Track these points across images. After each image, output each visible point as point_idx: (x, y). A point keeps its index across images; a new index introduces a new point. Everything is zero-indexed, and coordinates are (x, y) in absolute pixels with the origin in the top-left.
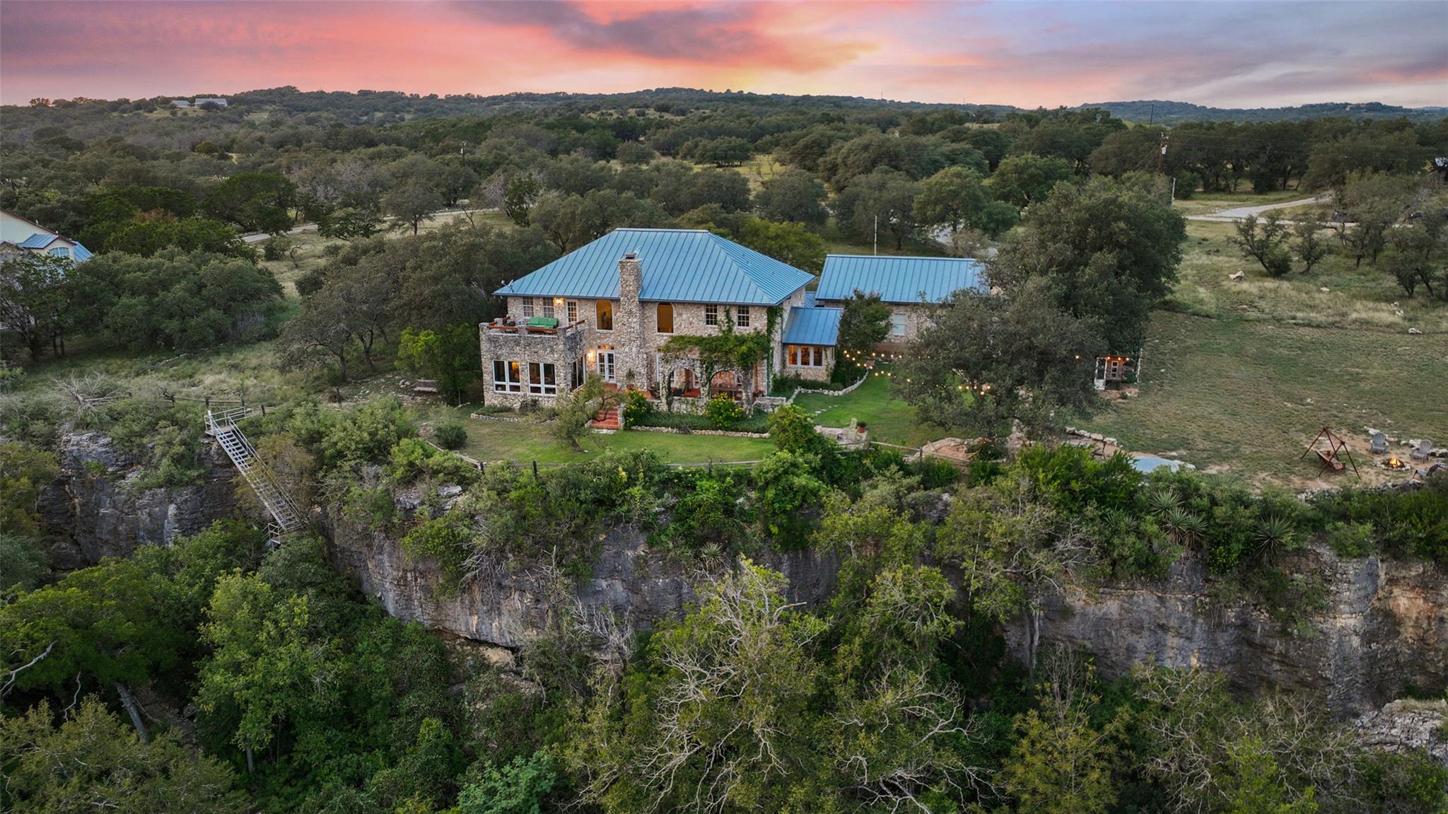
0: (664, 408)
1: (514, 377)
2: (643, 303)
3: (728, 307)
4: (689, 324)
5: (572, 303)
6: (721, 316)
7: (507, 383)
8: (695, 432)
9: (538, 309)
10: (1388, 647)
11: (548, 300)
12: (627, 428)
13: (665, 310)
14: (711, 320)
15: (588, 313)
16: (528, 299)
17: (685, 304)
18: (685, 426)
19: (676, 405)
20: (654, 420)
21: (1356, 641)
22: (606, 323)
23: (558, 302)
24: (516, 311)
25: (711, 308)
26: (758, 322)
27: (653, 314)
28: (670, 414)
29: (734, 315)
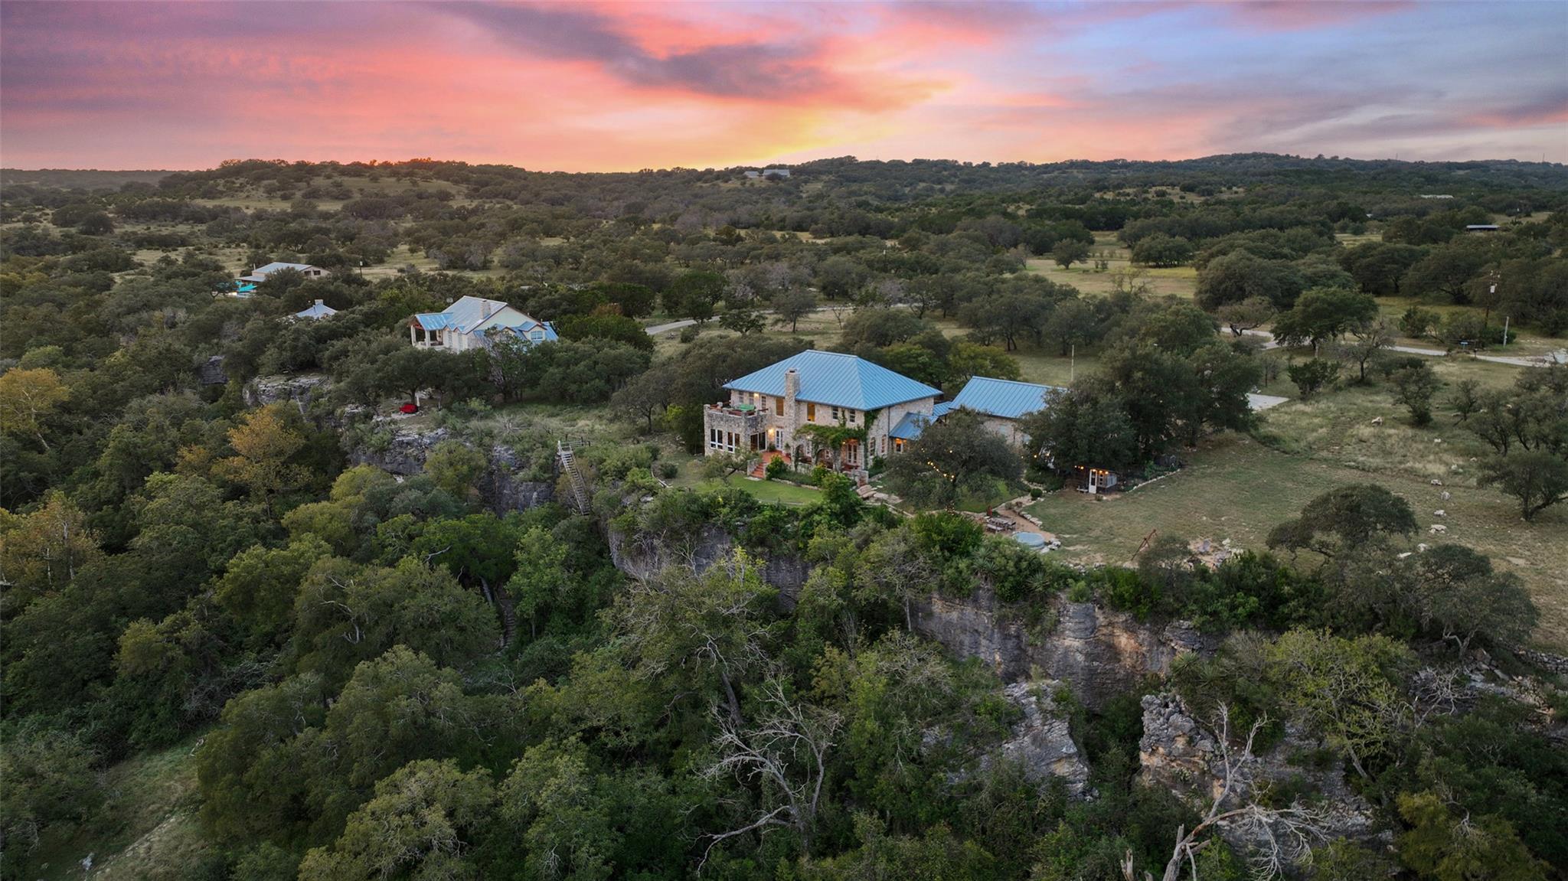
0: (793, 469)
1: (720, 440)
2: (798, 402)
3: (844, 409)
4: (824, 418)
5: (764, 398)
6: (840, 414)
7: (717, 443)
8: (804, 486)
9: (746, 397)
10: (1108, 667)
11: (751, 394)
12: (769, 479)
13: (811, 408)
14: (835, 417)
15: (771, 404)
16: (741, 392)
17: (821, 404)
18: (800, 481)
19: (799, 468)
20: (784, 475)
21: (1080, 658)
22: (780, 412)
23: (756, 395)
24: (734, 398)
25: (835, 408)
26: (860, 421)
27: (804, 409)
28: (796, 473)
29: (847, 415)
